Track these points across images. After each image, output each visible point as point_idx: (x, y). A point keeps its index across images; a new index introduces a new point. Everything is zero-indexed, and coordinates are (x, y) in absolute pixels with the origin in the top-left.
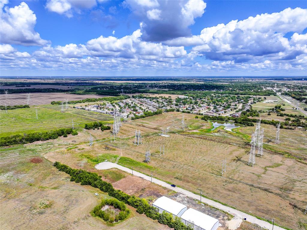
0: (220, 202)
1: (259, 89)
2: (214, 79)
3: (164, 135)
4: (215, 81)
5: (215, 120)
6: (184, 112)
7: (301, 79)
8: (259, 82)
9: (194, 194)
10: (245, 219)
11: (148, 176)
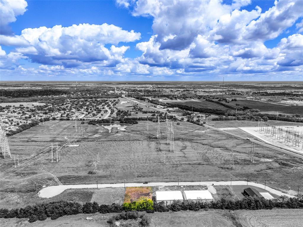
0: (188, 181)
1: (105, 93)
2: (51, 84)
3: (71, 146)
4: (52, 86)
5: (102, 123)
6: (63, 120)
7: (125, 84)
8: (96, 87)
9: (167, 183)
10: (213, 184)
11: (113, 184)
